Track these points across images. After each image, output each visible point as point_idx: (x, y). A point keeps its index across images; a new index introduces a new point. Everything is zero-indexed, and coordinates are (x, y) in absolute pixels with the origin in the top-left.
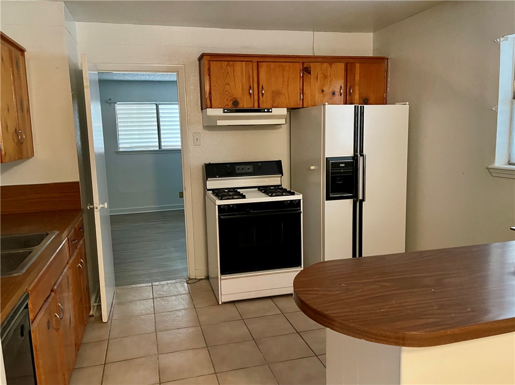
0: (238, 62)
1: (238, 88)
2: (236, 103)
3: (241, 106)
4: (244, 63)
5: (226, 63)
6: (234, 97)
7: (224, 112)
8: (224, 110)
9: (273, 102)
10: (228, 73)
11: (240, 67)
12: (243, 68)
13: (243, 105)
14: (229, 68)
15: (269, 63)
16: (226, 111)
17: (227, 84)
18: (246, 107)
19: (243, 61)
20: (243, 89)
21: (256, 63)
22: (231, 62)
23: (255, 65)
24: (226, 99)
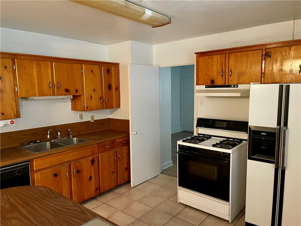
0: (215, 55)
1: (214, 71)
2: (213, 82)
3: (216, 84)
4: (219, 55)
5: (208, 57)
6: (212, 78)
7: (206, 87)
8: (206, 86)
9: (239, 80)
10: (209, 63)
11: (216, 58)
12: (218, 59)
13: (218, 83)
14: (209, 60)
15: (237, 53)
16: (207, 87)
17: (208, 70)
18: (219, 84)
19: (218, 54)
20: (217, 72)
21: (228, 54)
22: (211, 56)
23: (227, 55)
24: (206, 79)
